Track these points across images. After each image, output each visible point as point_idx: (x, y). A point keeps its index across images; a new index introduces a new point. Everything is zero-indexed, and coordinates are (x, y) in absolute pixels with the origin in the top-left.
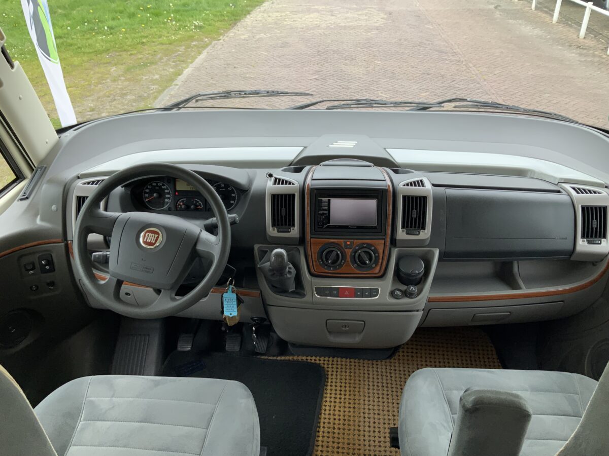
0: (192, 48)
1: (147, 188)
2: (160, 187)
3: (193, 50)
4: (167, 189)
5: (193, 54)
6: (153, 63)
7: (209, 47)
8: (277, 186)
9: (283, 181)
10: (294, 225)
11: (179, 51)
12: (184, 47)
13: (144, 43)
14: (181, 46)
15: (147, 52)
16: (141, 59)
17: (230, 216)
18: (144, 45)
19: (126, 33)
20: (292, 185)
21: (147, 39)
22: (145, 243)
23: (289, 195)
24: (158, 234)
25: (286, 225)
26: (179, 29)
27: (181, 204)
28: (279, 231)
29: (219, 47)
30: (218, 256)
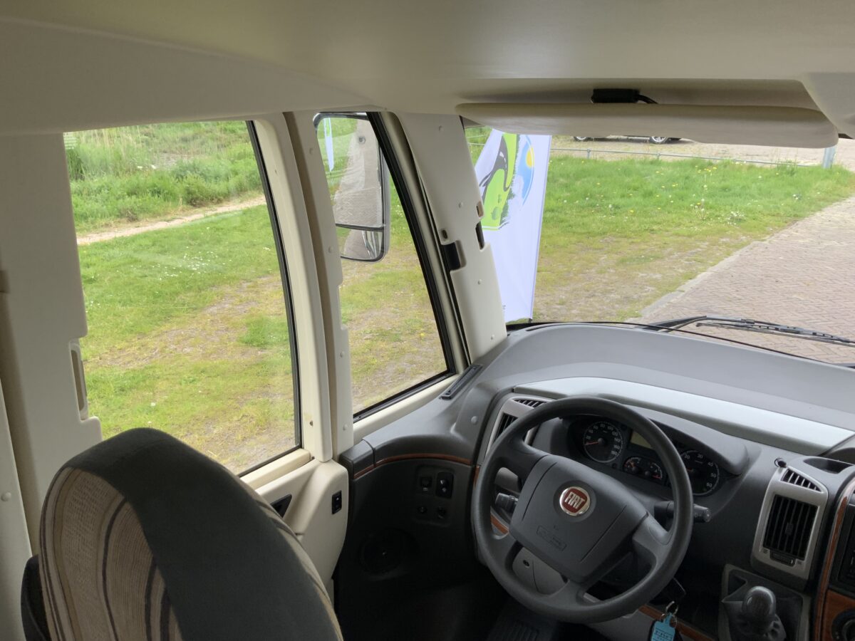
0: (720, 245)
1: (592, 428)
2: (610, 432)
3: (721, 248)
4: (619, 437)
5: (718, 254)
6: (658, 258)
7: (745, 249)
8: (788, 483)
9: (801, 478)
10: (802, 556)
11: (699, 247)
12: (707, 243)
13: (653, 230)
14: (704, 241)
15: (654, 243)
16: (643, 250)
17: (697, 507)
18: (653, 233)
19: (634, 215)
20: (814, 491)
21: (660, 226)
22: (565, 504)
23: (806, 505)
24: (586, 498)
25: (788, 551)
26: (709, 218)
27: (632, 464)
28: (772, 557)
29: (761, 250)
30: (662, 562)
